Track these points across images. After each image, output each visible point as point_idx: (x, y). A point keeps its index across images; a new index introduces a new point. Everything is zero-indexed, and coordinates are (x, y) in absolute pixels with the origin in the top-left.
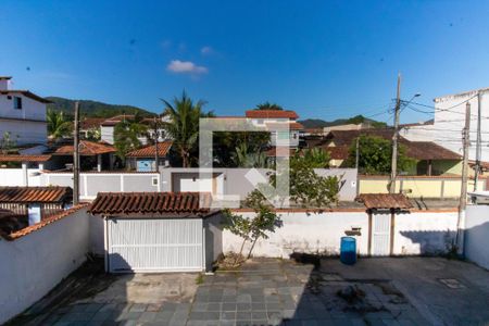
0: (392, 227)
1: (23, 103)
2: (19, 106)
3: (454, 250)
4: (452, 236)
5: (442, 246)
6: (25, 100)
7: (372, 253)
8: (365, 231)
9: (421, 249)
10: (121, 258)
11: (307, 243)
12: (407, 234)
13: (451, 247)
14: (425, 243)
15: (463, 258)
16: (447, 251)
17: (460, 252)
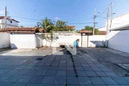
0: (88, 39)
1: (12, 22)
2: (11, 22)
3: (105, 45)
4: (104, 42)
5: (101, 44)
6: (12, 21)
7: (83, 47)
8: (80, 40)
9: (96, 45)
10: (15, 45)
11: (65, 43)
12: (92, 42)
13: (104, 45)
14: (96, 44)
15: (107, 47)
16: (103, 46)
17: (106, 46)
